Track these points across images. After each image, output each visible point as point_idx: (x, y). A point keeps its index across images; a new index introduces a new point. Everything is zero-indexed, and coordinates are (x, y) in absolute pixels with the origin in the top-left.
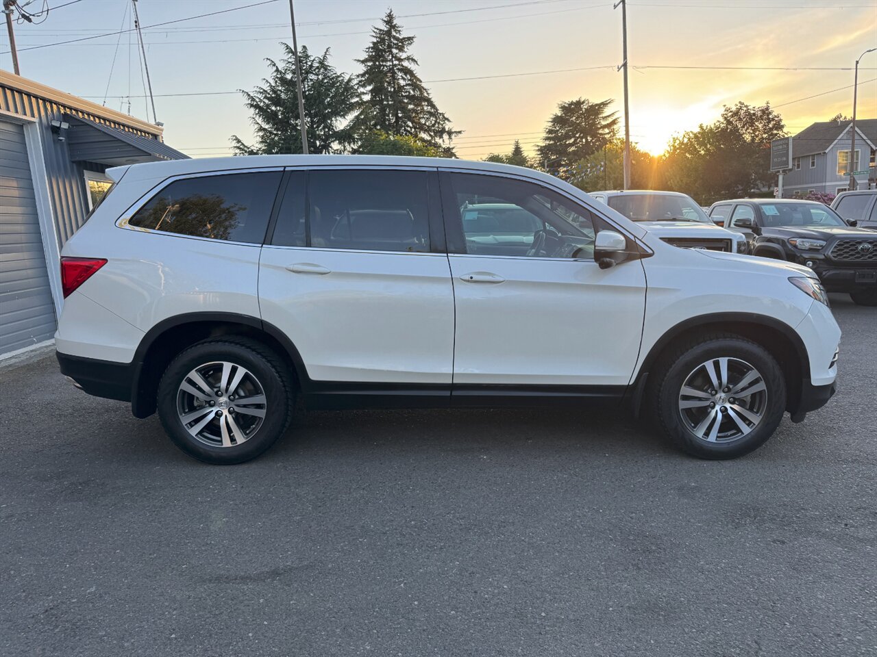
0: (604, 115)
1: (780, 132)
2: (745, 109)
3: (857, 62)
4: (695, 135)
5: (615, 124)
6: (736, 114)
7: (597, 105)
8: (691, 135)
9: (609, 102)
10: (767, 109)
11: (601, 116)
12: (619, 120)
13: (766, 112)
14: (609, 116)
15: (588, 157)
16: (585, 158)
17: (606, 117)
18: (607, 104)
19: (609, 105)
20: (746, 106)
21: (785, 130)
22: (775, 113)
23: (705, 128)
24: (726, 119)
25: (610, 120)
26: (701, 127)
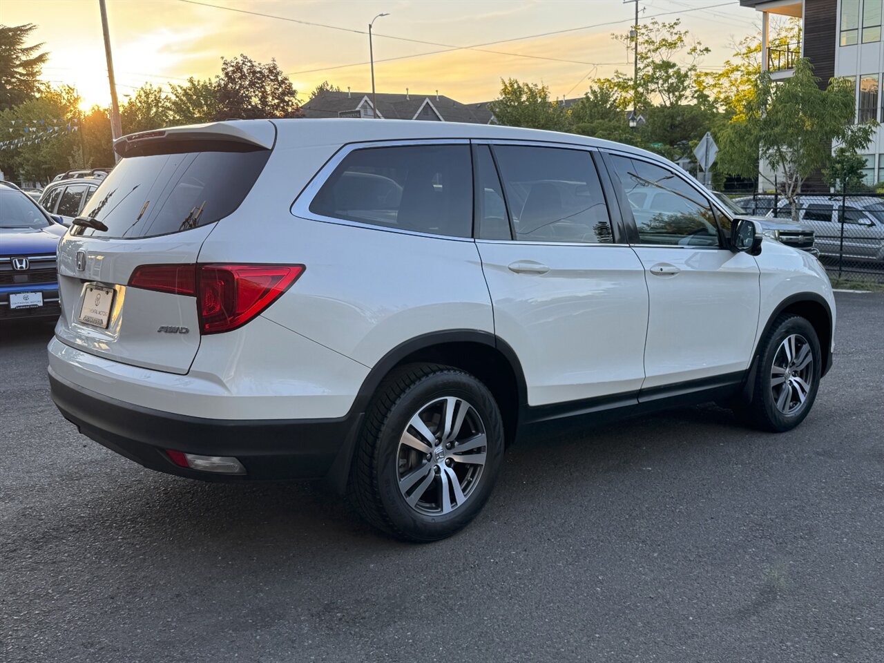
0: (24, 46)
1: (294, 101)
2: (249, 64)
3: (370, 26)
4: (185, 90)
5: (43, 61)
6: (238, 68)
7: (10, 30)
8: (180, 91)
9: (30, 29)
10: (275, 68)
11: (19, 47)
12: (48, 56)
13: (273, 70)
14: (31, 49)
15: (16, 108)
16: (11, 108)
17: (27, 50)
18: (27, 30)
19: (30, 32)
20: (250, 61)
21: (298, 96)
22: (284, 75)
23: (196, 83)
24: (227, 74)
25: (34, 55)
26: (191, 81)
